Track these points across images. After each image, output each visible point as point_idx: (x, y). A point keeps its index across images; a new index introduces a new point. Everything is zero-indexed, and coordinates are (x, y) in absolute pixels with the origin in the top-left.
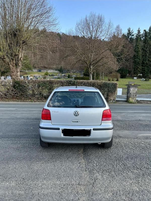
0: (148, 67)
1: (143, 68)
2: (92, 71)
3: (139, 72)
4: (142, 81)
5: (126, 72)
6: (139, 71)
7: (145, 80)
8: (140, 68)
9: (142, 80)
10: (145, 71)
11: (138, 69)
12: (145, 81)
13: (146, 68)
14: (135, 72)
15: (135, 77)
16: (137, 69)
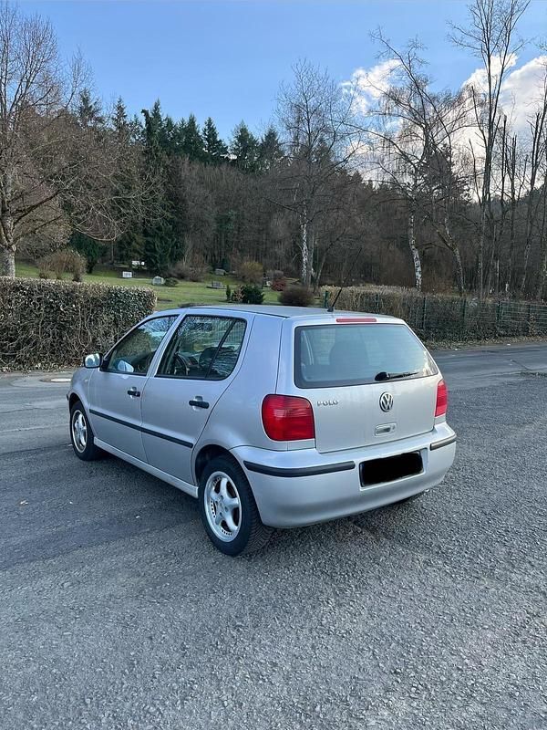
0: (162, 238)
1: (148, 242)
2: (11, 240)
3: (136, 254)
4: (156, 285)
5: (92, 253)
6: (135, 251)
7: (163, 281)
8: (140, 241)
9: (154, 281)
10: (155, 251)
11: (134, 243)
12: (165, 285)
13: (158, 243)
14: (124, 252)
15: (126, 270)
16: (129, 244)
